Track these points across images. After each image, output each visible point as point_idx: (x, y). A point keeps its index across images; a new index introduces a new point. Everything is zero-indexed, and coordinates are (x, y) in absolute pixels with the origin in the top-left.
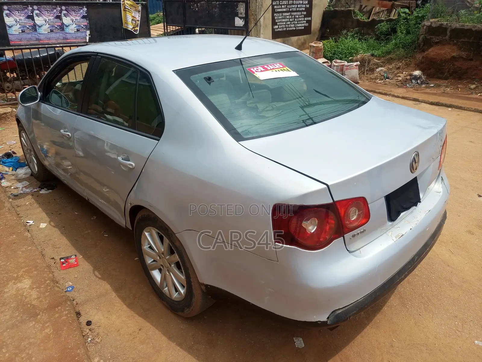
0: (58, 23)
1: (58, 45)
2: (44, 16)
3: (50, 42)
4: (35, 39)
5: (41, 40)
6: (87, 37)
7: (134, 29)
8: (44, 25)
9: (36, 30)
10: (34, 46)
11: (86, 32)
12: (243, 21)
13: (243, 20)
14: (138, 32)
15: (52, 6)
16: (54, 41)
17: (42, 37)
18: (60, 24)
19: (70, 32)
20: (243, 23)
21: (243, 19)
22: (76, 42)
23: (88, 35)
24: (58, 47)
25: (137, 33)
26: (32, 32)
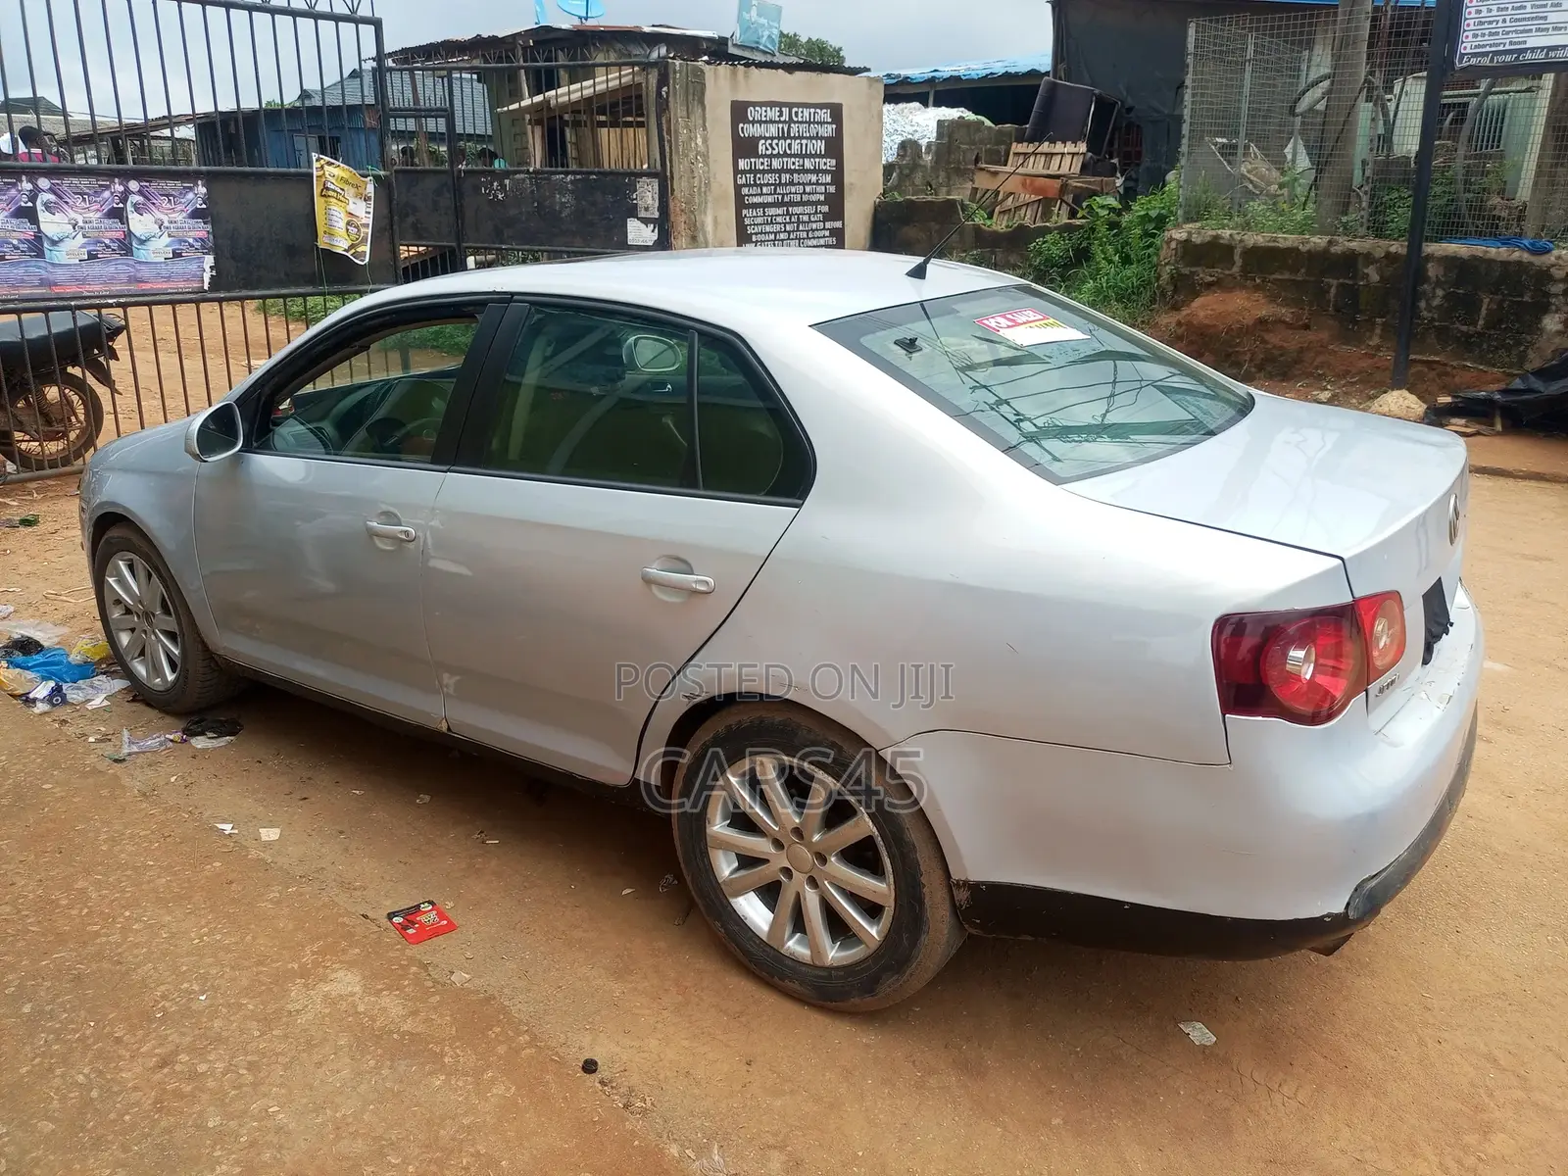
0: (113, 231)
1: (110, 301)
2: (70, 210)
3: (86, 290)
4: (37, 283)
5: (56, 284)
6: (205, 274)
7: (353, 251)
8: (67, 237)
9: (40, 254)
10: (61, 303)
11: (201, 260)
12: (653, 231)
13: (654, 228)
14: (367, 260)
15: (97, 181)
16: (97, 288)
17: (60, 275)
18: (120, 235)
19: (152, 258)
20: (655, 236)
21: (652, 225)
22: (170, 291)
23: (208, 269)
24: (110, 306)
25: (363, 263)
26: (28, 258)
